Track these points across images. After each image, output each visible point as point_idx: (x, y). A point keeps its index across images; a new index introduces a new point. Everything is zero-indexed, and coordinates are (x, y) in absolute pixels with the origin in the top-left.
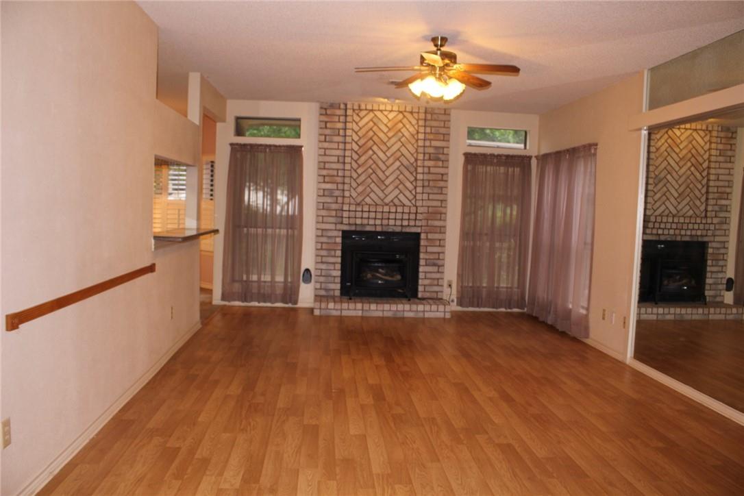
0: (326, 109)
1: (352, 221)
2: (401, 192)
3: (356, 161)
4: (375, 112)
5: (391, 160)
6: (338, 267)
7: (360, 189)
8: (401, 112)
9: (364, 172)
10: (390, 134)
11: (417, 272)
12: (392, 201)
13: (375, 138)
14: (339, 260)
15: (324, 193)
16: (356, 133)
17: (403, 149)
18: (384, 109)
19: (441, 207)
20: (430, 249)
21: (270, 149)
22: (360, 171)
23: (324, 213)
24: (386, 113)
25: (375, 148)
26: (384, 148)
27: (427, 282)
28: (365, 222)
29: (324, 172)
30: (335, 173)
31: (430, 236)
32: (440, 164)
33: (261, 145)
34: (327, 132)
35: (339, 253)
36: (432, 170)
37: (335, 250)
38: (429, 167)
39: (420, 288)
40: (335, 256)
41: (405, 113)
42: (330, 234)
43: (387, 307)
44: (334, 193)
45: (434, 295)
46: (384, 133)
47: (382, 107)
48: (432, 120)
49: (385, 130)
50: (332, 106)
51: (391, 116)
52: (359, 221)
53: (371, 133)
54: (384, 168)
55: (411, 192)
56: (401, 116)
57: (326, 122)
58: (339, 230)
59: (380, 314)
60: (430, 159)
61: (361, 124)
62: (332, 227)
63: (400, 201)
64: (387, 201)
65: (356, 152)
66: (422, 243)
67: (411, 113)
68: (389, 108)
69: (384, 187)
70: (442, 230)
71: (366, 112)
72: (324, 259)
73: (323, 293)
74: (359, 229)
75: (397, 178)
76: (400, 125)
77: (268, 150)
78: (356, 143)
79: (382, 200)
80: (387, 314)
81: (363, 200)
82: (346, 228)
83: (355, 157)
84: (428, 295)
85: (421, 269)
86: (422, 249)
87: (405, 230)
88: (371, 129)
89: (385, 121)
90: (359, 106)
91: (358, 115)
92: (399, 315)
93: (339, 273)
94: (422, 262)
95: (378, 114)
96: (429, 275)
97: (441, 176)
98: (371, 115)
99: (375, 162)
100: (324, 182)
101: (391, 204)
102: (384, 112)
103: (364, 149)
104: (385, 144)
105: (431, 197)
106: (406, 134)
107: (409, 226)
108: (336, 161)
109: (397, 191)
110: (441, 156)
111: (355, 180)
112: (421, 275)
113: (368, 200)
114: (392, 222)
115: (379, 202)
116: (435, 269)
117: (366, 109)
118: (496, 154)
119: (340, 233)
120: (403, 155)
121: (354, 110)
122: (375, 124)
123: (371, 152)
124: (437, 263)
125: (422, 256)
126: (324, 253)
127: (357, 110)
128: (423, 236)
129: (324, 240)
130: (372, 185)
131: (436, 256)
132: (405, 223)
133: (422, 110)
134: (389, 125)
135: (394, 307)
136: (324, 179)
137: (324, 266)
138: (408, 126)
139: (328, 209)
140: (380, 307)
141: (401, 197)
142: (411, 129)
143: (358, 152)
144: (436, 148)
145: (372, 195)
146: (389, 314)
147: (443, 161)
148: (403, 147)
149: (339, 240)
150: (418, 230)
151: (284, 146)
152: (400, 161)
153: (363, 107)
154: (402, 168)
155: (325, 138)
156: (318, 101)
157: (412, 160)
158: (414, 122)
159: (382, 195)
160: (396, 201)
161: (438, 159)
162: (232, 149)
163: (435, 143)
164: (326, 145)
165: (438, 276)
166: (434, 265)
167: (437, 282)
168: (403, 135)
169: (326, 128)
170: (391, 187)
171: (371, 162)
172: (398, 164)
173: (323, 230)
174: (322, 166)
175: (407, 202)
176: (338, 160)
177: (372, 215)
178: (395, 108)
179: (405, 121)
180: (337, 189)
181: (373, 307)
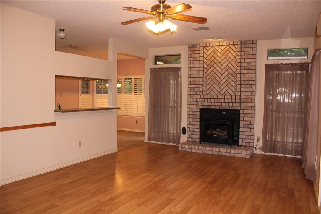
0: (191, 48)
1: (203, 104)
2: (229, 88)
3: (206, 73)
4: (215, 47)
5: (223, 71)
6: (198, 127)
7: (208, 87)
8: (228, 45)
9: (210, 78)
10: (223, 58)
11: (239, 131)
12: (224, 93)
13: (215, 60)
14: (198, 123)
15: (191, 90)
16: (206, 58)
17: (230, 65)
18: (219, 45)
19: (252, 95)
20: (245, 119)
21: (167, 70)
22: (208, 78)
23: (191, 100)
24: (220, 47)
25: (215, 65)
26: (220, 65)
27: (244, 137)
28: (210, 104)
29: (191, 79)
30: (195, 79)
31: (245, 112)
32: (250, 71)
33: (163, 68)
34: (192, 59)
35: (198, 120)
36: (246, 75)
37: (196, 118)
38: (244, 74)
39: (240, 140)
40: (196, 121)
41: (230, 46)
42: (194, 110)
43: (214, 149)
44: (195, 89)
45: (248, 145)
46: (219, 57)
47: (218, 44)
48: (245, 48)
49: (220, 55)
50: (193, 46)
51: (223, 48)
52: (206, 104)
53: (213, 58)
54: (220, 75)
55: (234, 87)
56: (228, 47)
57: (191, 54)
58: (198, 108)
59: (211, 153)
60: (244, 69)
61: (208, 54)
62: (195, 106)
63: (229, 93)
64: (222, 93)
65: (206, 68)
66: (241, 115)
67: (234, 45)
68: (221, 44)
69: (220, 86)
70: (253, 108)
71: (210, 47)
72: (191, 123)
73: (190, 140)
74: (208, 107)
75: (227, 80)
76: (228, 52)
77: (166, 70)
78: (206, 63)
79: (219, 92)
80: (214, 153)
81: (209, 93)
82: (201, 107)
83: (205, 70)
84: (244, 144)
85: (241, 130)
86: (241, 119)
87: (231, 108)
88: (213, 56)
89: (220, 51)
90: (206, 44)
91: (206, 49)
92: (221, 154)
93: (198, 130)
94: (241, 126)
95: (216, 47)
96: (245, 133)
97: (251, 78)
98: (213, 48)
99: (215, 73)
100: (191, 84)
101: (224, 94)
102: (219, 46)
103: (210, 66)
104: (220, 63)
105: (246, 90)
106: (231, 57)
107: (232, 106)
108: (196, 73)
109: (227, 88)
110: (250, 67)
111: (205, 82)
112: (241, 133)
113: (212, 93)
114: (223, 104)
115: (217, 93)
116: (249, 130)
117: (210, 46)
118: (285, 63)
119: (199, 110)
120: (230, 68)
121: (204, 47)
122: (215, 53)
123: (213, 68)
124: (250, 127)
125: (241, 122)
126: (191, 120)
127: (205, 46)
128: (241, 111)
129: (191, 113)
130: (214, 85)
131: (249, 123)
132: (231, 104)
133: (239, 43)
134: (222, 53)
135: (218, 150)
136: (191, 83)
137: (191, 126)
138: (232, 53)
139: (193, 98)
140: (211, 149)
141: (229, 90)
142: (234, 54)
143: (207, 68)
144: (248, 62)
145: (214, 90)
146: (216, 153)
147: (252, 70)
148: (230, 64)
149: (198, 113)
150: (239, 108)
151: (173, 68)
152: (228, 71)
153: (208, 45)
154: (229, 75)
155: (191, 63)
156: (187, 45)
157: (235, 70)
158: (235, 50)
159: (219, 90)
160: (226, 93)
161: (249, 69)
162: (151, 70)
163: (247, 60)
164: (191, 66)
165: (250, 134)
166: (248, 128)
167: (250, 137)
168: (230, 58)
169: (191, 57)
170: (224, 86)
171: (213, 73)
172: (227, 73)
173: (190, 108)
174: (190, 76)
175: (232, 93)
176: (197, 73)
177: (213, 100)
178: (225, 44)
179: (230, 50)
180: (197, 88)
181: (207, 148)
